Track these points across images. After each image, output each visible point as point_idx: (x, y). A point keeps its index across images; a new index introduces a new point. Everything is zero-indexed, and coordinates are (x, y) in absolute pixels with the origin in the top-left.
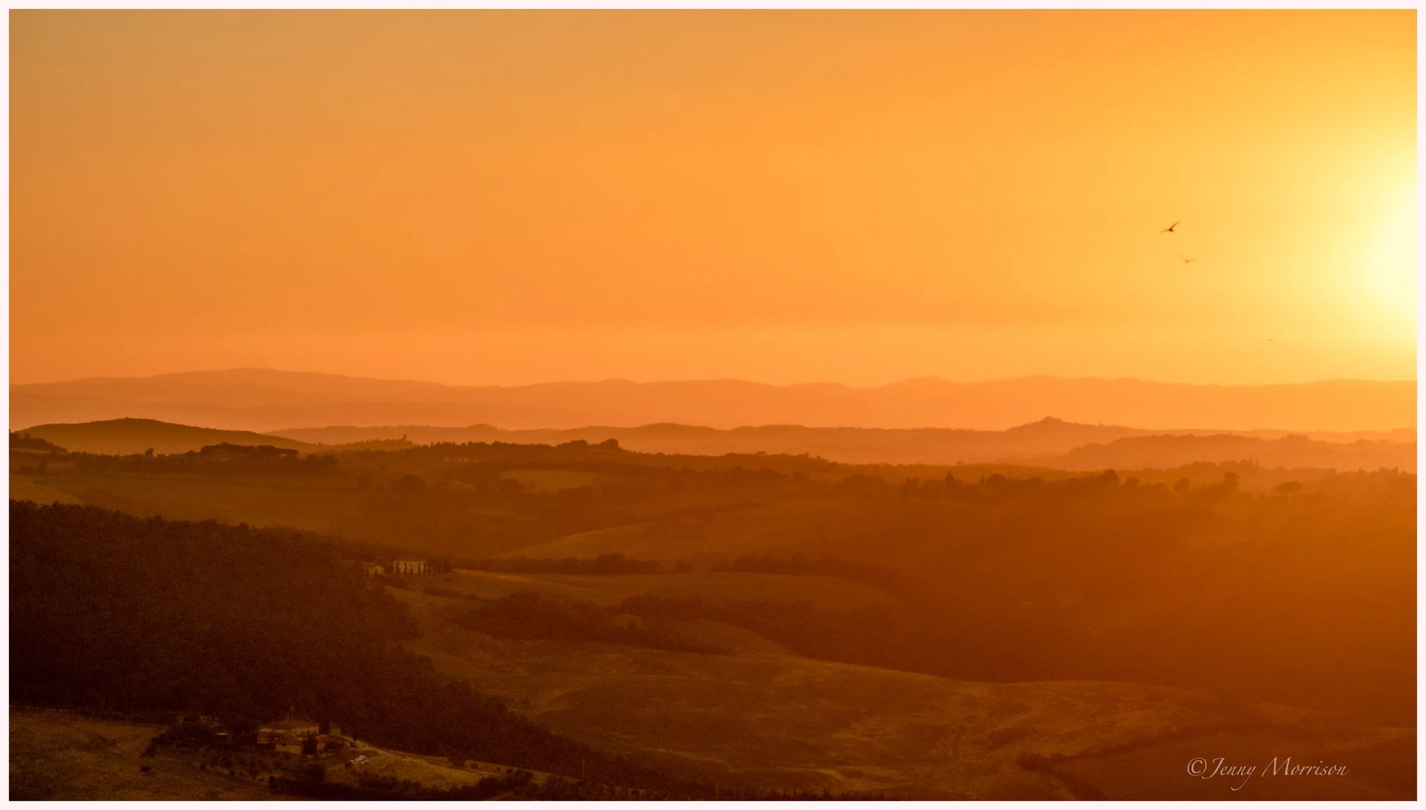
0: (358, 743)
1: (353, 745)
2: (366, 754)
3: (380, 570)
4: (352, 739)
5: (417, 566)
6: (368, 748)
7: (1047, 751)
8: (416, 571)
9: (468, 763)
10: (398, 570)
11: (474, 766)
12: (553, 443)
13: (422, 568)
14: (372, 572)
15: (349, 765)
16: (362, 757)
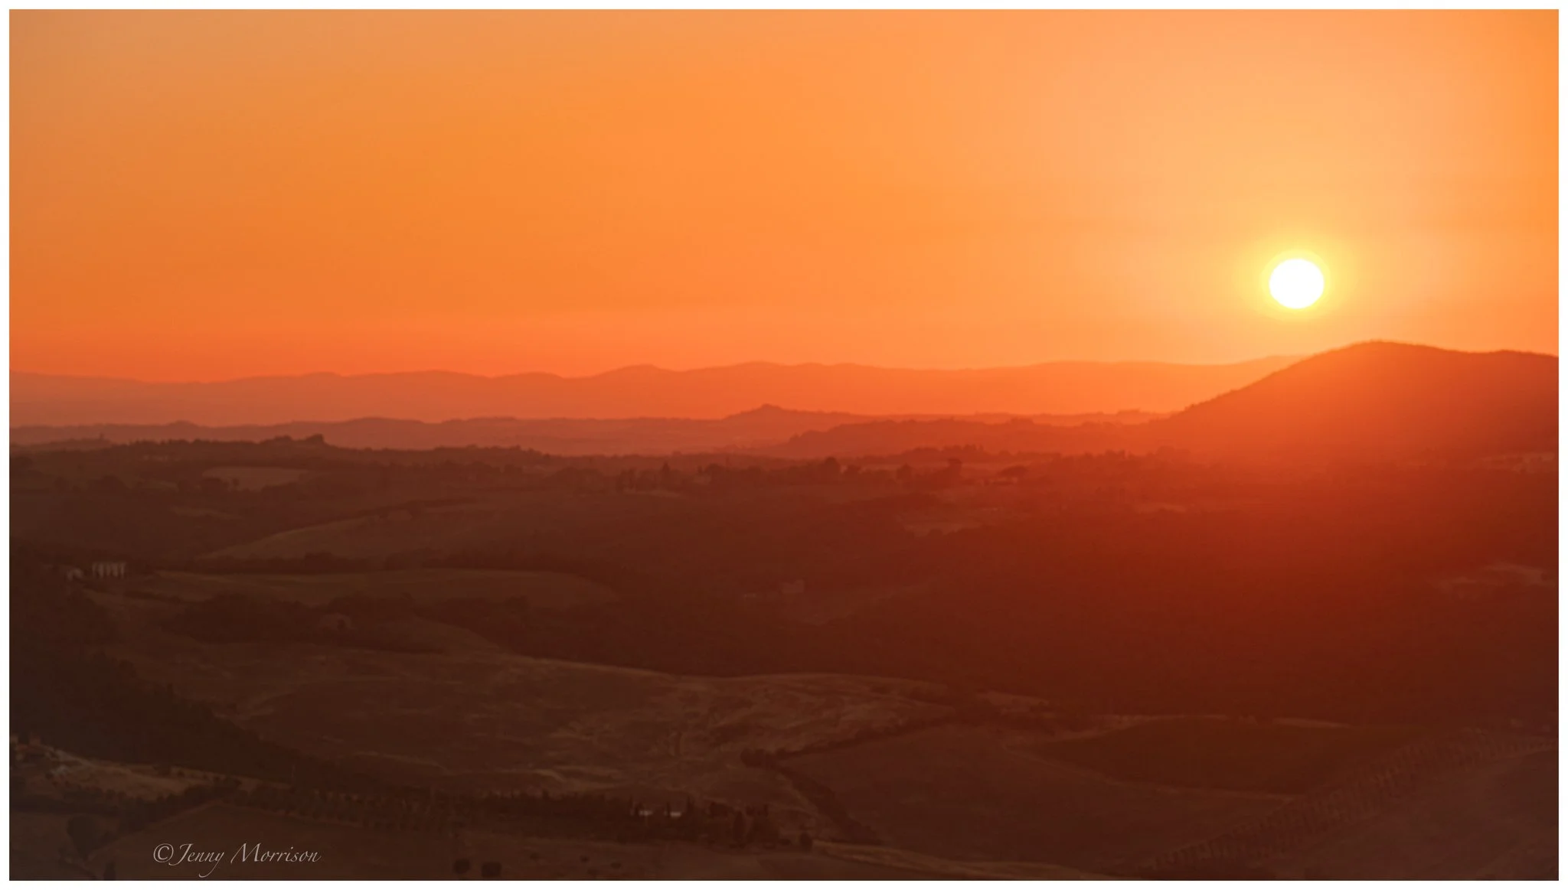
0: (60, 753)
1: (53, 755)
2: (68, 764)
3: (78, 572)
4: (51, 749)
5: (117, 568)
6: (70, 758)
7: (771, 748)
8: (116, 573)
9: (175, 770)
10: (98, 574)
11: (181, 774)
12: (257, 440)
13: (122, 572)
14: (70, 576)
15: (49, 776)
16: (62, 768)
